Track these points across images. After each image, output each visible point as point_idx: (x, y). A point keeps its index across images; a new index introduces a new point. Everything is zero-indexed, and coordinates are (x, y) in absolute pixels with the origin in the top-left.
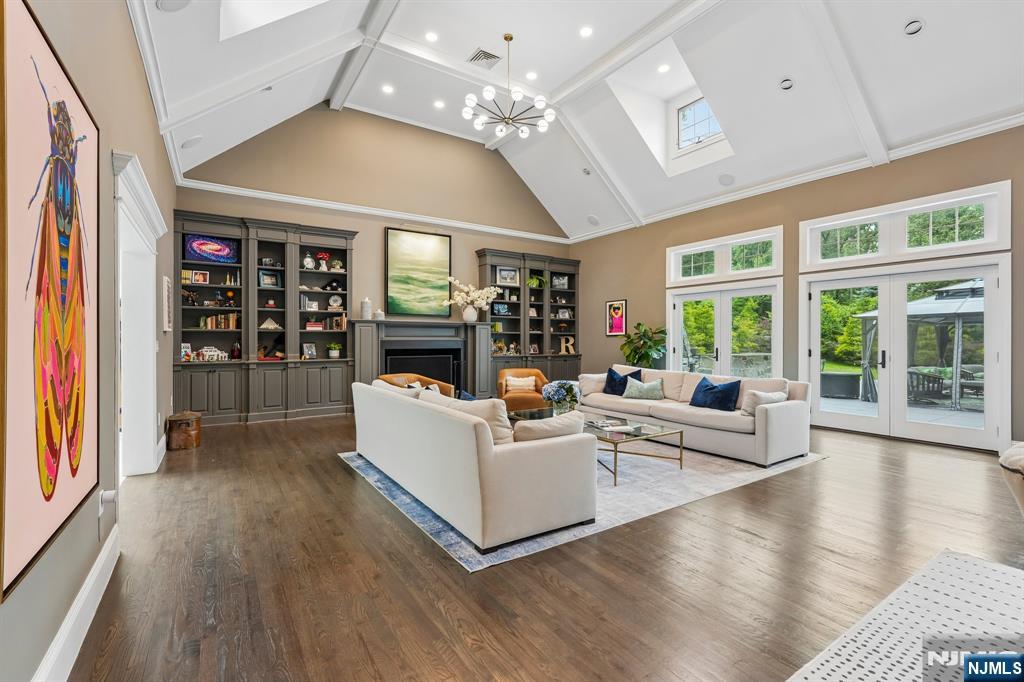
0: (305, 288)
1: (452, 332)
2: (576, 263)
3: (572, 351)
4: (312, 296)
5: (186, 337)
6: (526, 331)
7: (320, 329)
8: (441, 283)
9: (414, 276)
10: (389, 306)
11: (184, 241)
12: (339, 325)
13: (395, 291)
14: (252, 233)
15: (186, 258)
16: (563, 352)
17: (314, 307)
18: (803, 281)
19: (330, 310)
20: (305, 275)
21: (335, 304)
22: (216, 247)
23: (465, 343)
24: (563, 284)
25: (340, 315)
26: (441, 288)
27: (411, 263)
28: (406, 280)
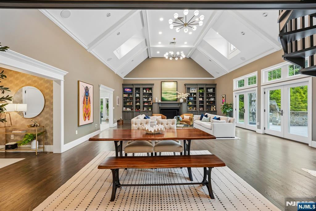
0: (144, 96)
1: (177, 105)
2: (216, 85)
3: (215, 110)
4: (145, 98)
5: (124, 106)
6: (198, 104)
7: (147, 104)
8: (175, 93)
9: (168, 92)
10: (162, 99)
11: (124, 89)
12: (150, 103)
13: (163, 96)
14: (134, 86)
15: (124, 92)
16: (212, 110)
17: (146, 100)
18: (262, 88)
19: (149, 100)
20: (144, 94)
21: (150, 99)
22: (129, 90)
23: (180, 107)
24: (211, 91)
25: (151, 101)
26: (175, 94)
27: (167, 89)
28: (166, 93)
